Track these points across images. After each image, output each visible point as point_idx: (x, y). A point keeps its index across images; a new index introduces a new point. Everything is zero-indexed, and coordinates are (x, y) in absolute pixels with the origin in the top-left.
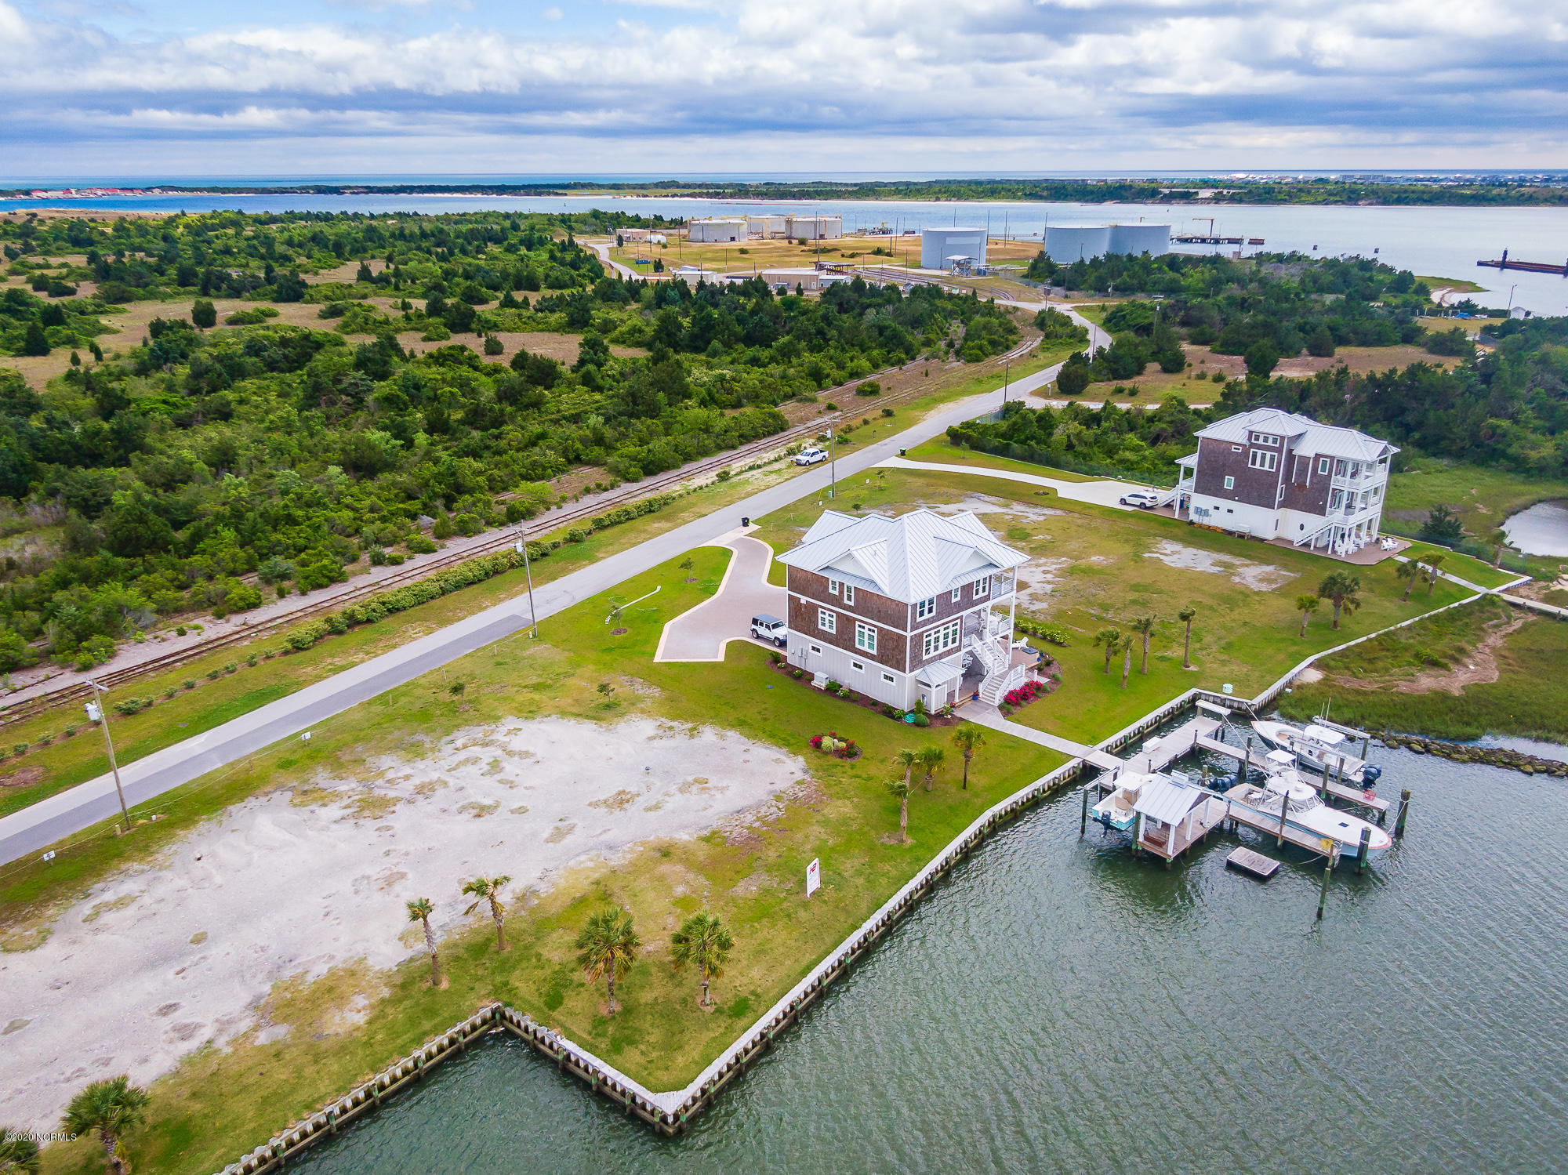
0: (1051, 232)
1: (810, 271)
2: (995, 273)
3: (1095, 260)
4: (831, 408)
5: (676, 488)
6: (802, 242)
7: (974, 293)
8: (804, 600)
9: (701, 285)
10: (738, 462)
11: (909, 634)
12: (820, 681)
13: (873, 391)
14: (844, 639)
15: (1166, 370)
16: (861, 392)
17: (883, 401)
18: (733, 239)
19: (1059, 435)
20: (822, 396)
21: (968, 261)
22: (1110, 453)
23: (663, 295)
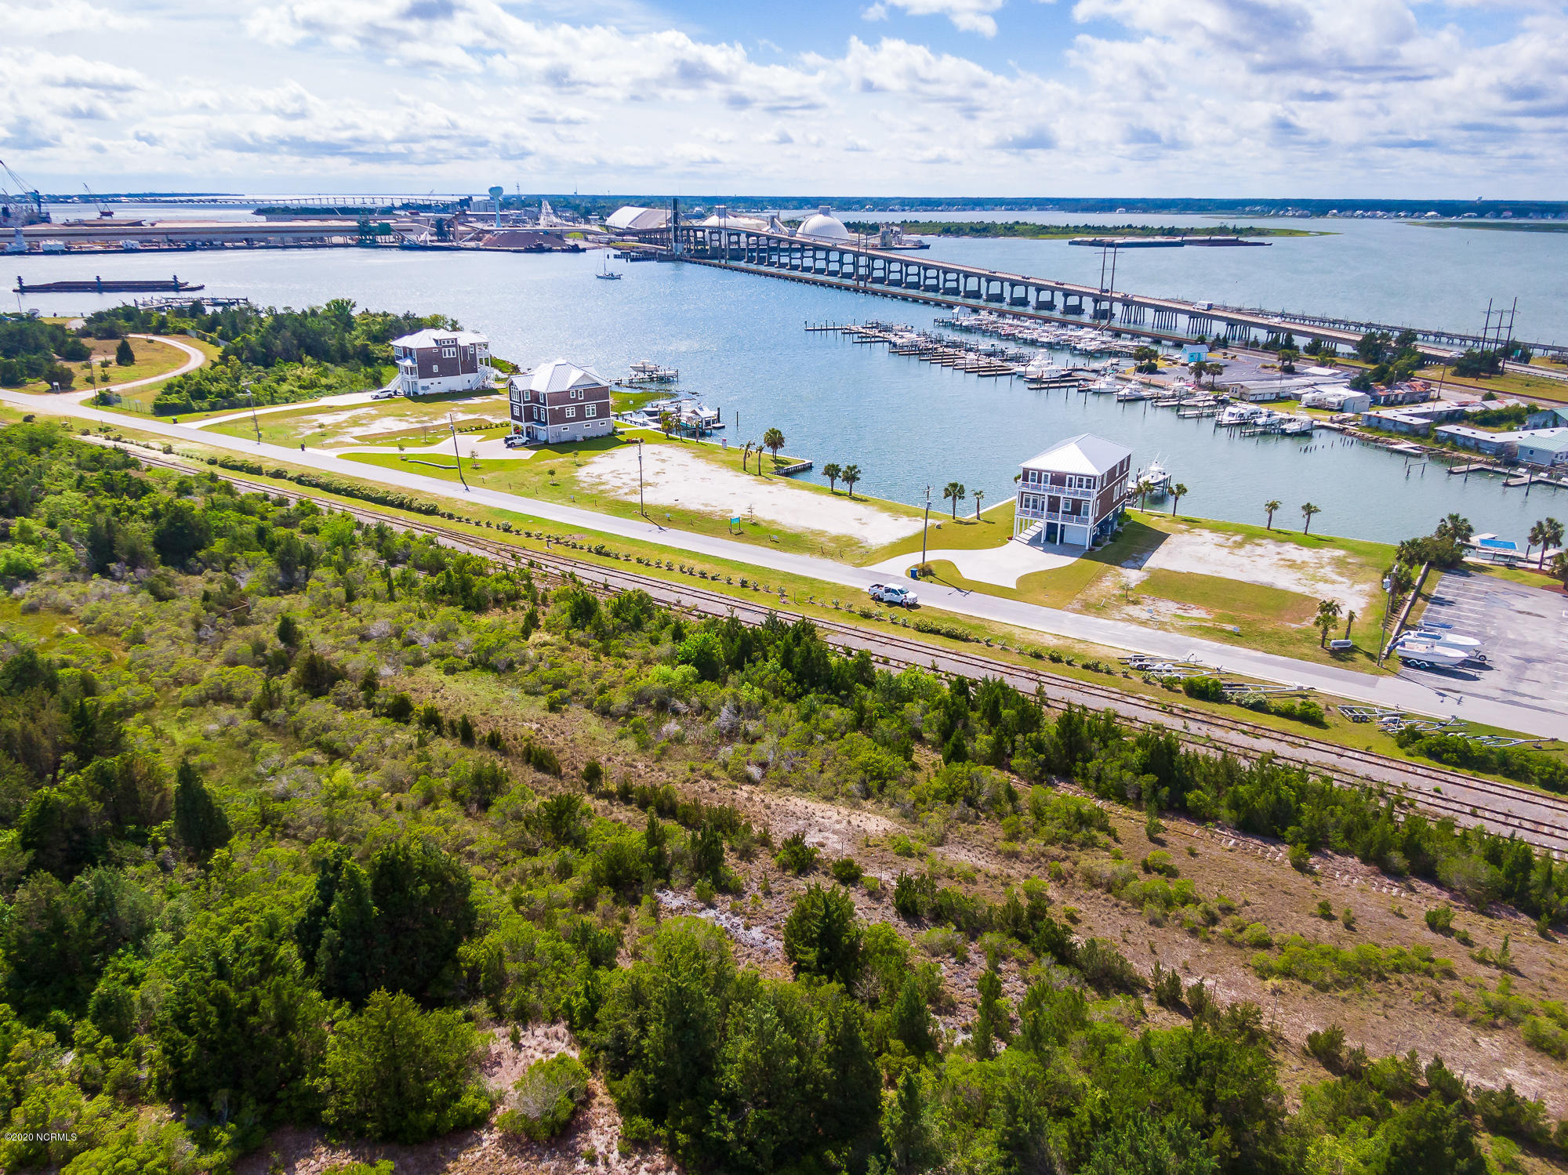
8: (557, 407)
14: (581, 415)
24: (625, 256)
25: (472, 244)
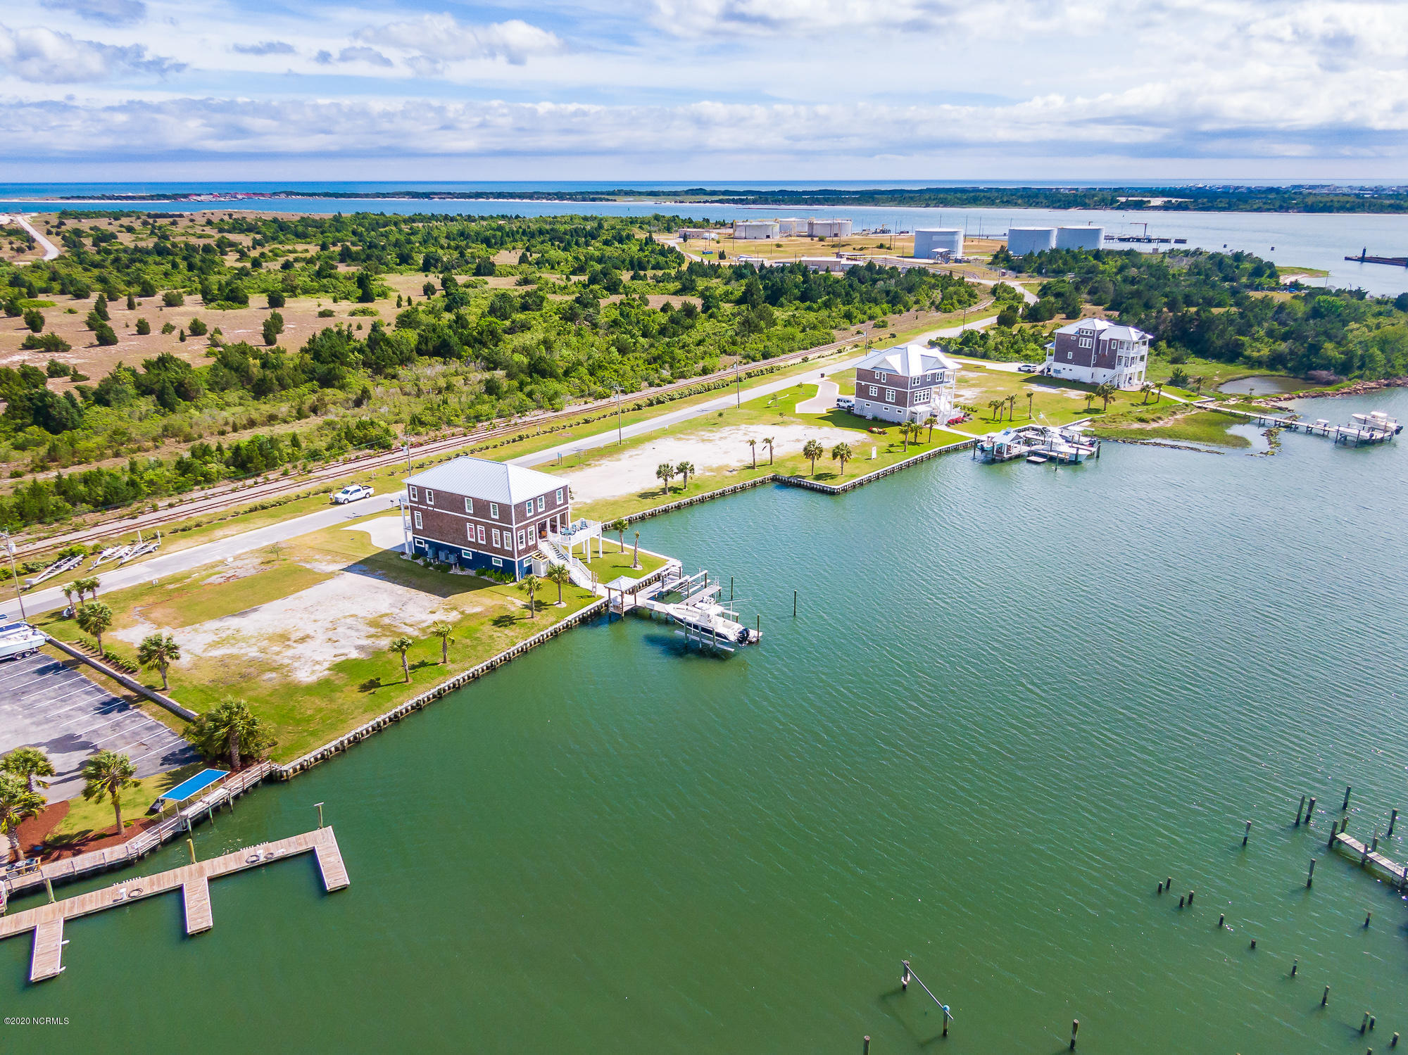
0: (1013, 233)
1: (834, 259)
2: (968, 261)
3: (1041, 254)
4: (858, 333)
5: (782, 364)
6: (821, 240)
7: (951, 273)
8: (863, 383)
9: (762, 267)
10: (813, 354)
11: (909, 391)
12: (870, 416)
13: (883, 325)
14: (881, 397)
15: (1068, 318)
16: (876, 326)
17: (890, 330)
18: (768, 237)
19: (991, 343)
20: (853, 329)
21: (948, 253)
22: (1018, 352)
23: (739, 273)
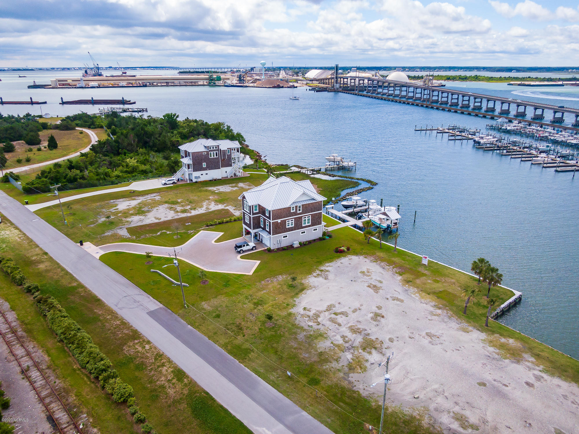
14: (298, 225)
24: (313, 89)
25: (252, 85)
